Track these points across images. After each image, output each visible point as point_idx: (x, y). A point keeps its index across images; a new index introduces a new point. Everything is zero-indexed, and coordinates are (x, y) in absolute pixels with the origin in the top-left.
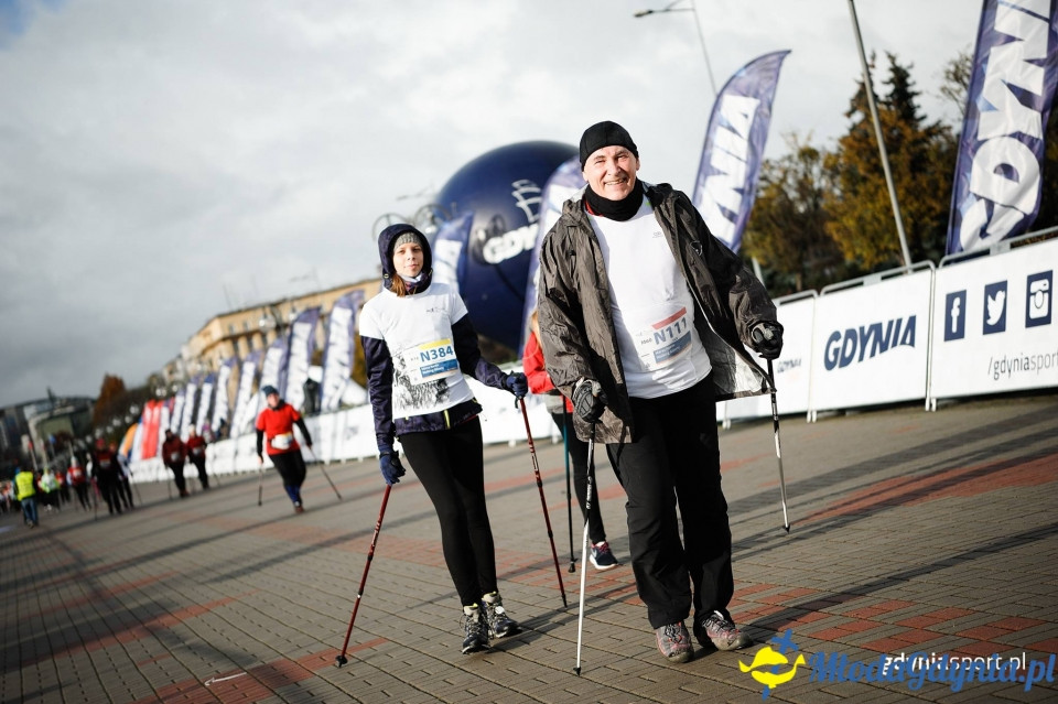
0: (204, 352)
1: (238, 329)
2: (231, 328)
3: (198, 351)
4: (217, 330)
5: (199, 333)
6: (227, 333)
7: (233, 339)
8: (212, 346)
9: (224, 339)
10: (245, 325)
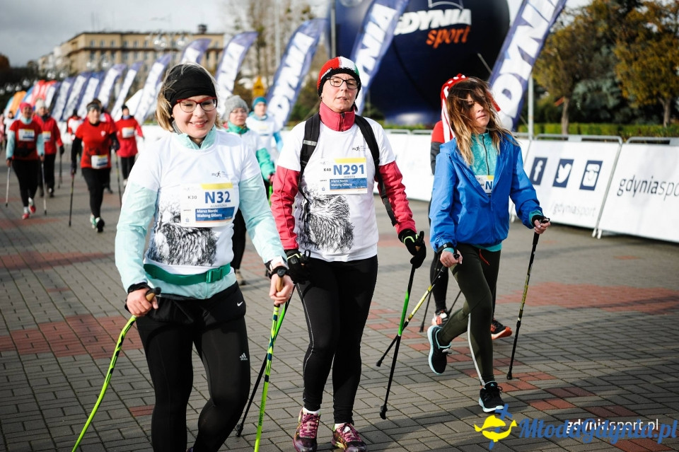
0: (69, 55)
1: (96, 45)
2: (92, 43)
3: (66, 53)
4: (82, 43)
5: (69, 41)
6: (88, 45)
7: (91, 50)
8: (76, 52)
9: (85, 49)
10: (102, 43)
